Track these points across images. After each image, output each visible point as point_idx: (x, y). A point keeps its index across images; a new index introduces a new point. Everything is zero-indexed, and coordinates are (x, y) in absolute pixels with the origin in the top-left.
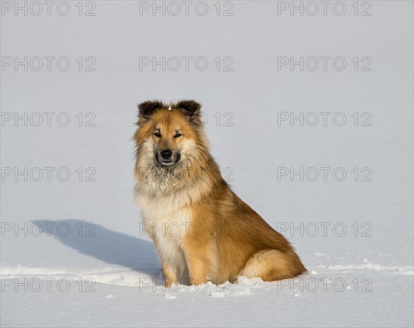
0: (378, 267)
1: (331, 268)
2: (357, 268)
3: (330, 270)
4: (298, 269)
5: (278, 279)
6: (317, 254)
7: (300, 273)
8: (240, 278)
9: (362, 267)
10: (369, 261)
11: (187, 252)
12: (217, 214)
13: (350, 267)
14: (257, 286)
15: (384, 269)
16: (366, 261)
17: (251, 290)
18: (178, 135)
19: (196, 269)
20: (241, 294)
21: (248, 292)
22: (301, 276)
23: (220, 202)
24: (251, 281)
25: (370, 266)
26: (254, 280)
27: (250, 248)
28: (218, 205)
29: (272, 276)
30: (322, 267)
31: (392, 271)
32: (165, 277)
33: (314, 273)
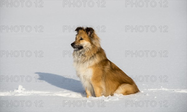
0: (167, 90)
1: (149, 90)
2: (158, 90)
3: (148, 91)
4: (136, 91)
5: (128, 94)
6: (143, 84)
7: (137, 92)
8: (115, 94)
9: (160, 89)
10: (163, 87)
11: (93, 85)
12: (103, 71)
13: (156, 89)
14: (121, 97)
15: (169, 90)
16: (162, 87)
17: (119, 98)
18: (82, 39)
19: (97, 91)
20: (115, 100)
21: (118, 99)
22: (137, 93)
23: (105, 66)
24: (119, 95)
25: (163, 89)
26: (120, 95)
27: (118, 83)
28: (104, 68)
29: (127, 93)
30: (145, 89)
31: (171, 91)
32: (86, 94)
33: (142, 92)
